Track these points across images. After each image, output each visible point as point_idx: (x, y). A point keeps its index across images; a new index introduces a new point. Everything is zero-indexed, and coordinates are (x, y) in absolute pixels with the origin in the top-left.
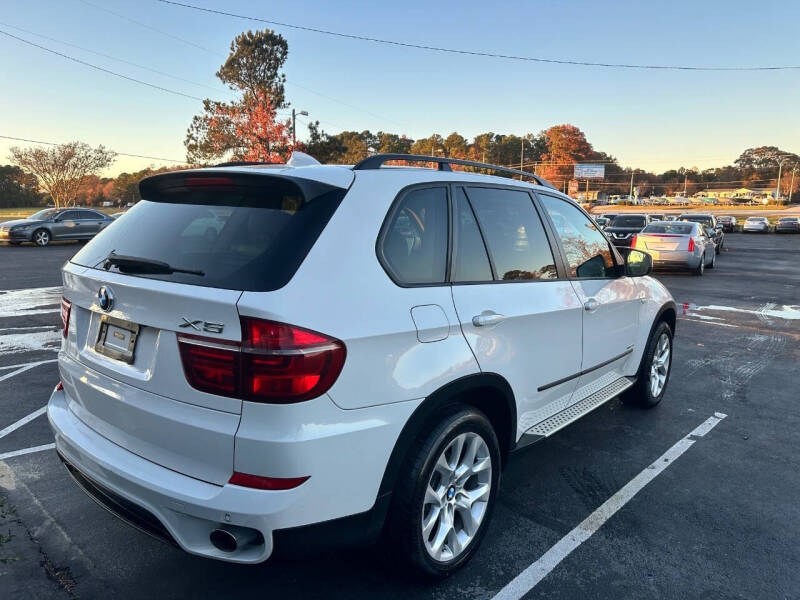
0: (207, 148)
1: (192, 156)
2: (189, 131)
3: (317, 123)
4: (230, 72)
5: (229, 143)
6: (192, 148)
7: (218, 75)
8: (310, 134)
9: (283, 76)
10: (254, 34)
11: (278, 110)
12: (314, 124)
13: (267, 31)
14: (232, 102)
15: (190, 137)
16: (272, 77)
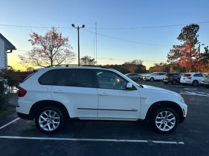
0: (173, 58)
1: (169, 60)
2: (168, 54)
3: (208, 47)
4: (181, 37)
5: (180, 55)
6: (169, 58)
7: (177, 38)
8: (205, 50)
9: (198, 35)
10: (188, 26)
11: (195, 45)
12: (206, 47)
13: (192, 24)
14: (181, 45)
15: (168, 55)
16: (194, 36)
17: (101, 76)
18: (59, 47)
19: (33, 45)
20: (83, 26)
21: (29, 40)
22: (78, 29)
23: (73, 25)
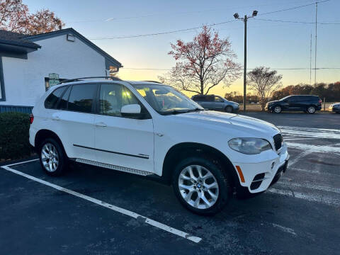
17: (287, 104)
18: (213, 56)
19: (176, 59)
20: (255, 13)
21: (171, 53)
22: (246, 20)
23: (236, 16)
